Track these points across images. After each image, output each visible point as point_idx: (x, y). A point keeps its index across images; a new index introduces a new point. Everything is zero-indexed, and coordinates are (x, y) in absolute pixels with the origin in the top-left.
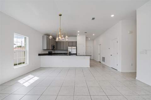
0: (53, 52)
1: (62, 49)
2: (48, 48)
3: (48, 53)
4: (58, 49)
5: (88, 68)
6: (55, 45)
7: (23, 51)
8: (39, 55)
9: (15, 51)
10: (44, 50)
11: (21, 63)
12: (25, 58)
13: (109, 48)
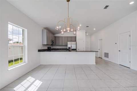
0: (52, 48)
1: (60, 44)
2: (48, 44)
3: (47, 48)
4: (56, 44)
5: (94, 65)
6: (54, 40)
7: (21, 46)
8: (39, 51)
9: (10, 46)
10: (44, 45)
11: (19, 59)
12: (23, 55)
13: (116, 43)
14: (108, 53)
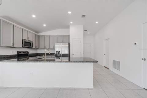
13: (135, 44)
14: (119, 62)
